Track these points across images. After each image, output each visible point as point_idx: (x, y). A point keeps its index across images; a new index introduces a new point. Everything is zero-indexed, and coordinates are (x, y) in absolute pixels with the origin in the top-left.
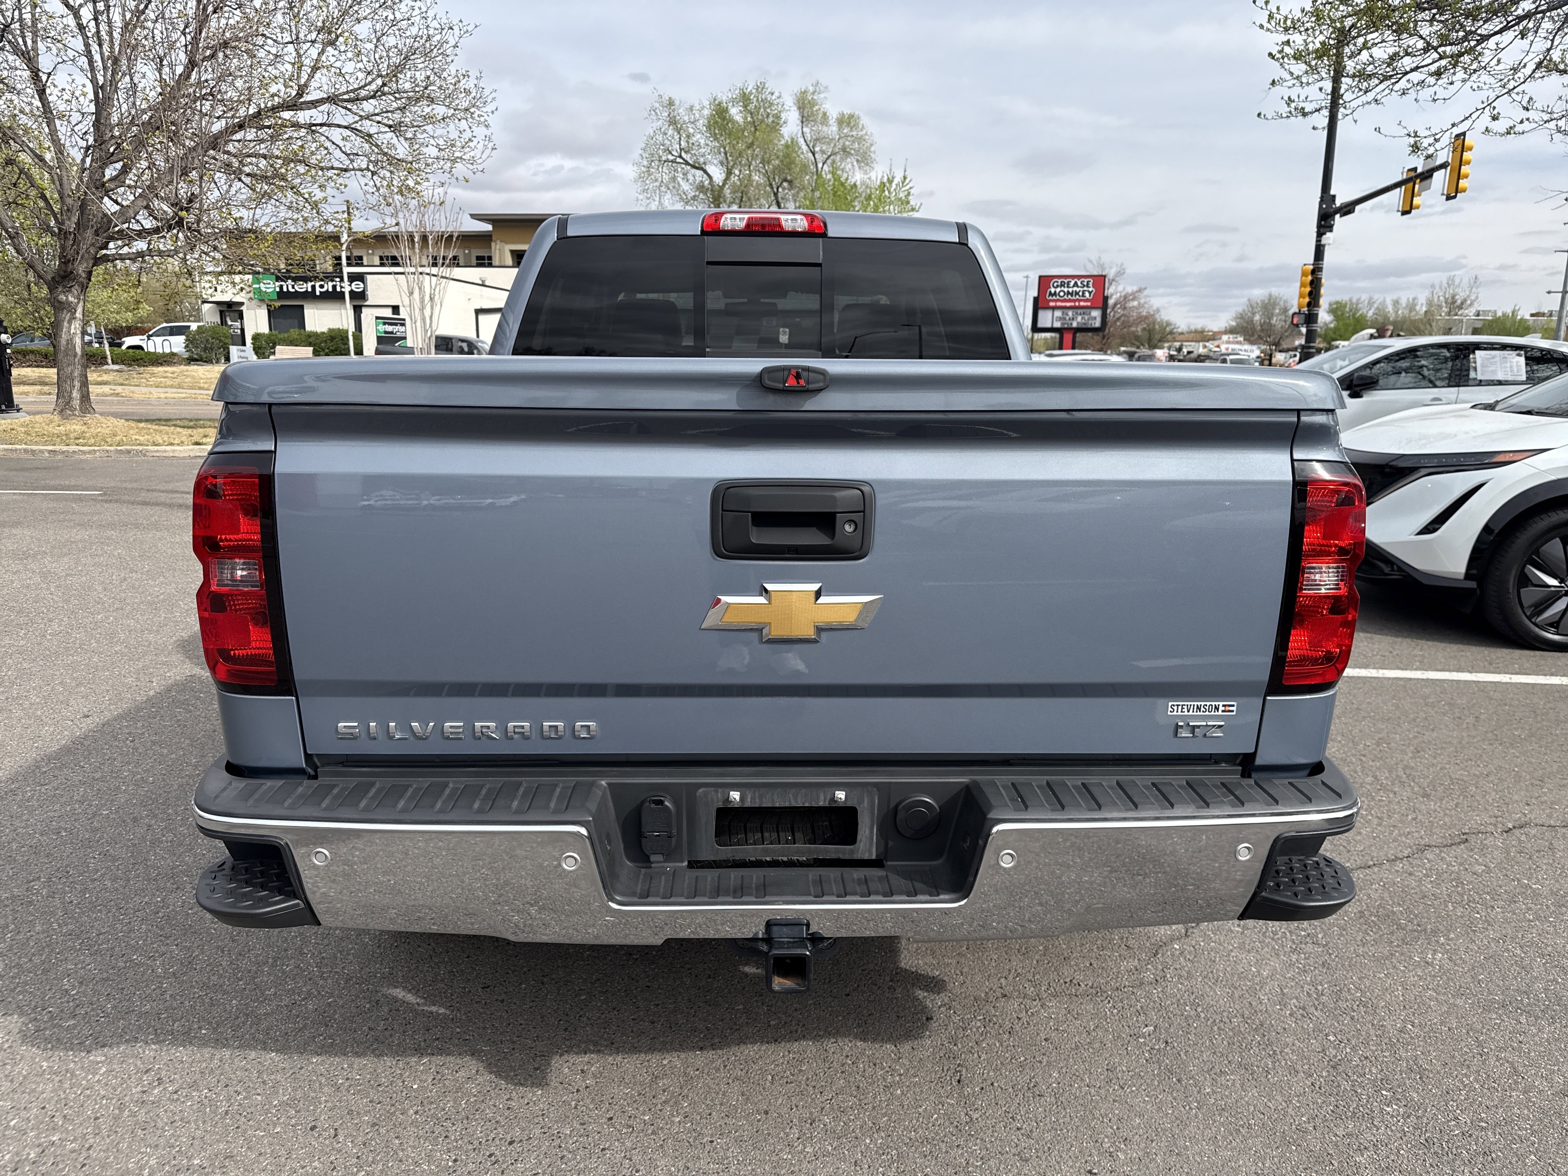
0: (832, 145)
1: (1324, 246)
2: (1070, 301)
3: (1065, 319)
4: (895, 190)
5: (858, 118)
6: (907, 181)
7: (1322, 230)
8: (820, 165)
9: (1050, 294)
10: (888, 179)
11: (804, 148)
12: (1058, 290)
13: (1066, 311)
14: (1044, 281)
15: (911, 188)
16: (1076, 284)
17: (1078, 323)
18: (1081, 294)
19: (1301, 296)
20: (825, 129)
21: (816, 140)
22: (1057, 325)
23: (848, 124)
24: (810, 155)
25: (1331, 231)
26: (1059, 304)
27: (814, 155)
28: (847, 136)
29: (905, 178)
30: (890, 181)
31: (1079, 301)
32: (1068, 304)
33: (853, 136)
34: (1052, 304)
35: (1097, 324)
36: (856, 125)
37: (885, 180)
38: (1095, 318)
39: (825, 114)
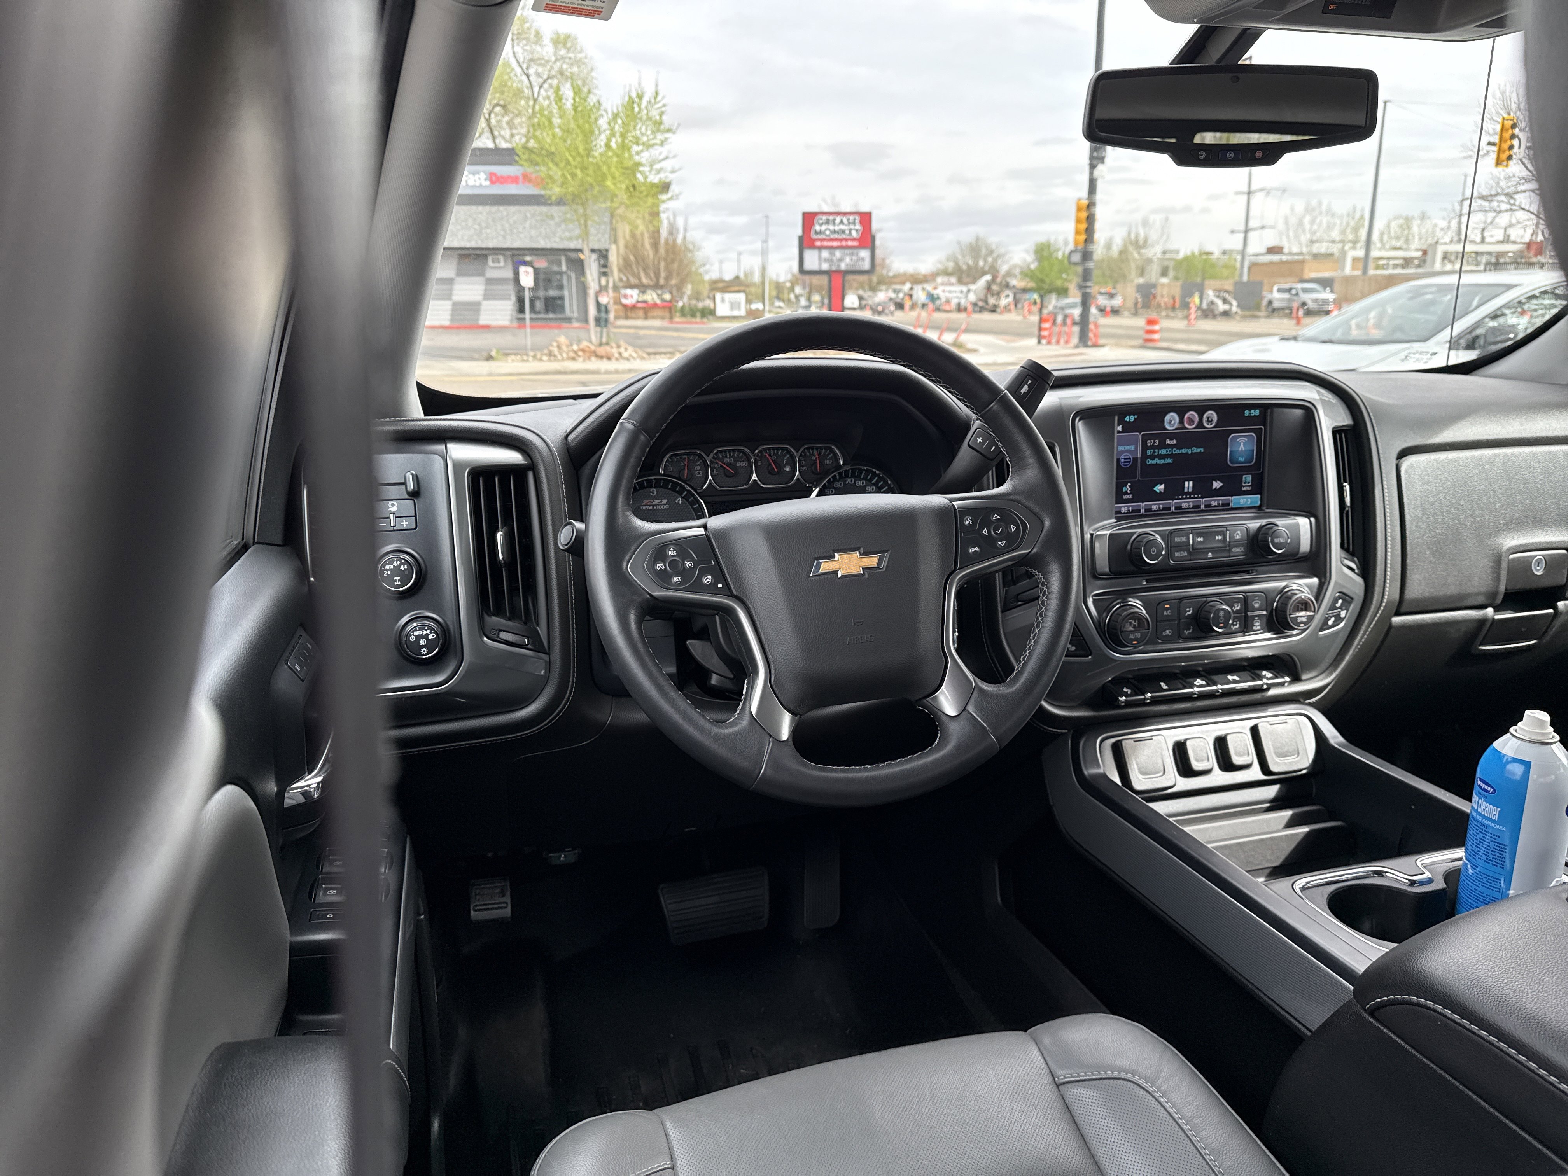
0: (549, 67)
1: (1096, 180)
2: (836, 240)
3: (832, 260)
4: (646, 108)
5: (576, 39)
6: (659, 98)
7: (1095, 162)
8: (536, 89)
9: (816, 233)
10: (638, 94)
11: (518, 70)
12: (824, 228)
13: (832, 251)
14: (809, 219)
15: (664, 106)
16: (842, 222)
17: (847, 265)
18: (847, 232)
19: (1077, 232)
20: (538, 48)
21: (532, 60)
22: (825, 267)
23: (565, 44)
24: (524, 78)
25: (1103, 162)
26: (826, 243)
27: (528, 76)
28: (563, 58)
29: (657, 93)
30: (640, 97)
31: (846, 240)
32: (835, 244)
33: (570, 58)
34: (818, 243)
35: (866, 266)
36: (574, 46)
37: (634, 95)
38: (863, 259)
39: (537, 34)
